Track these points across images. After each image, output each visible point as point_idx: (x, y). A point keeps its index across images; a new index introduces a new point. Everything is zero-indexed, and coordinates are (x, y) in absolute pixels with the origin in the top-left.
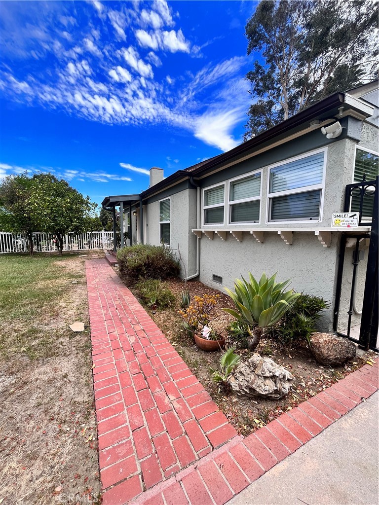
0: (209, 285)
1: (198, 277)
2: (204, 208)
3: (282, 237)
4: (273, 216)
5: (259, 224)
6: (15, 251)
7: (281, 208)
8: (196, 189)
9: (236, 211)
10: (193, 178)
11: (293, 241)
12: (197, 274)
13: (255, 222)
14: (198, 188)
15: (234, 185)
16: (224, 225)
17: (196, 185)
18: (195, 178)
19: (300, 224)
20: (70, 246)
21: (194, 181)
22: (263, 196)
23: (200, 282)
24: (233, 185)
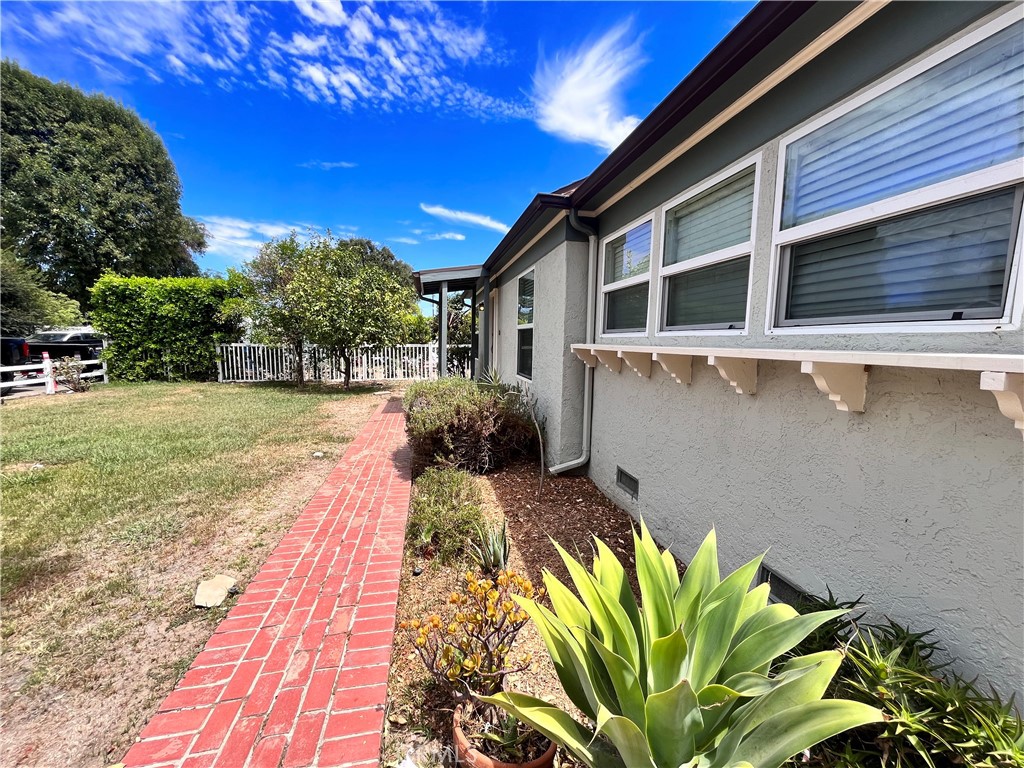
0: (609, 493)
1: (586, 465)
2: (605, 288)
3: (821, 383)
4: (794, 307)
5: (745, 332)
6: (278, 378)
7: (824, 277)
8: (588, 241)
9: (682, 294)
10: (576, 214)
11: (869, 402)
12: (581, 460)
13: (731, 327)
14: (592, 239)
15: (677, 220)
16: (646, 334)
17: (584, 230)
18: (582, 213)
19: (906, 335)
20: (370, 371)
21: (582, 220)
22: (758, 239)
23: (590, 482)
24: (675, 218)
